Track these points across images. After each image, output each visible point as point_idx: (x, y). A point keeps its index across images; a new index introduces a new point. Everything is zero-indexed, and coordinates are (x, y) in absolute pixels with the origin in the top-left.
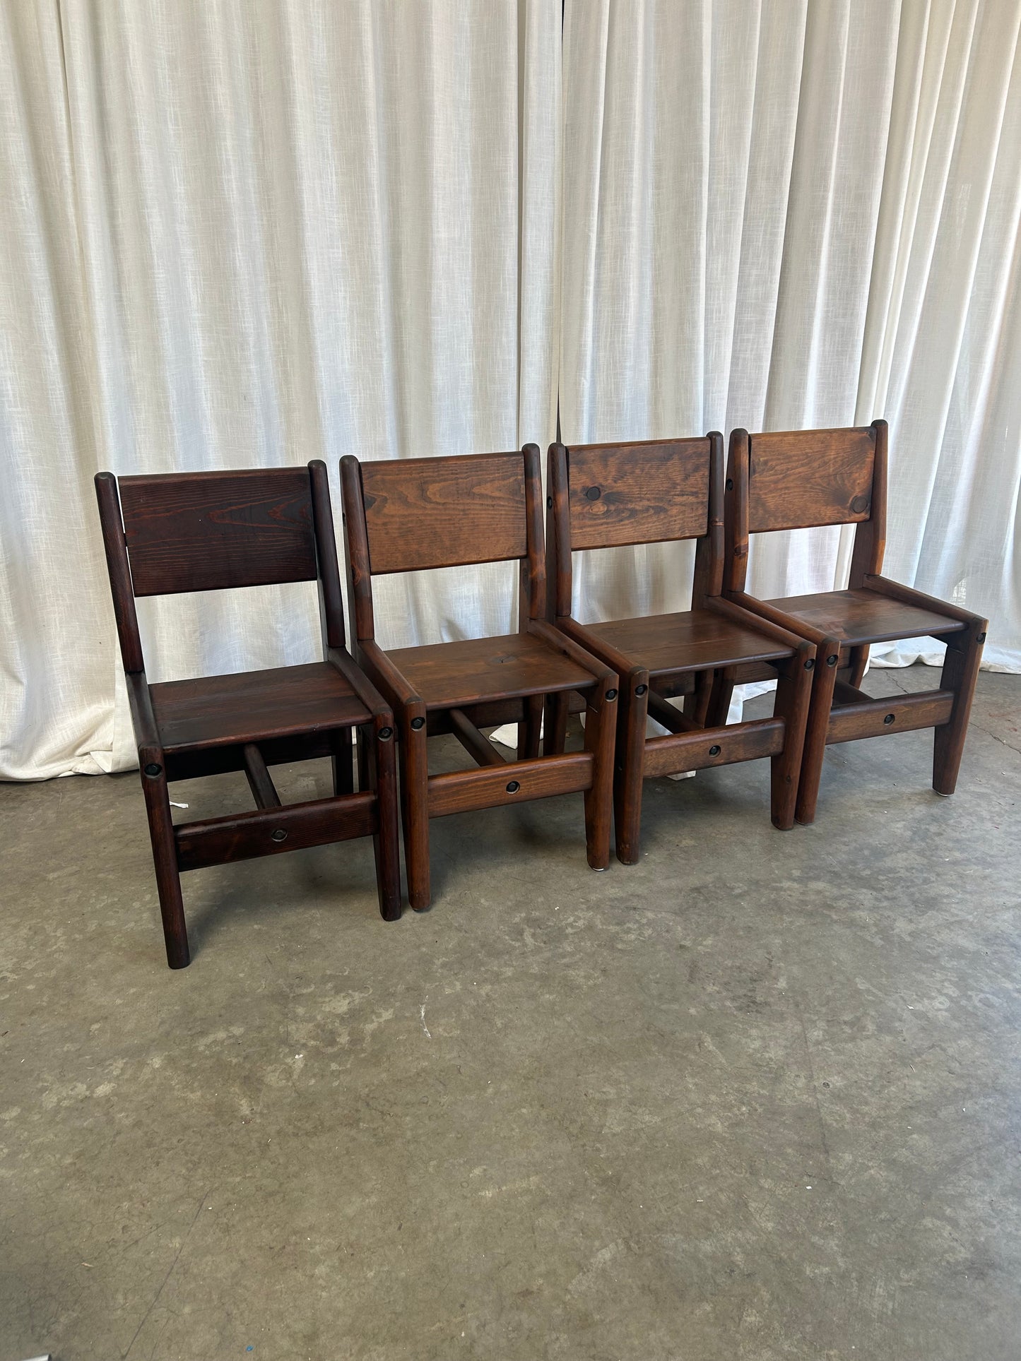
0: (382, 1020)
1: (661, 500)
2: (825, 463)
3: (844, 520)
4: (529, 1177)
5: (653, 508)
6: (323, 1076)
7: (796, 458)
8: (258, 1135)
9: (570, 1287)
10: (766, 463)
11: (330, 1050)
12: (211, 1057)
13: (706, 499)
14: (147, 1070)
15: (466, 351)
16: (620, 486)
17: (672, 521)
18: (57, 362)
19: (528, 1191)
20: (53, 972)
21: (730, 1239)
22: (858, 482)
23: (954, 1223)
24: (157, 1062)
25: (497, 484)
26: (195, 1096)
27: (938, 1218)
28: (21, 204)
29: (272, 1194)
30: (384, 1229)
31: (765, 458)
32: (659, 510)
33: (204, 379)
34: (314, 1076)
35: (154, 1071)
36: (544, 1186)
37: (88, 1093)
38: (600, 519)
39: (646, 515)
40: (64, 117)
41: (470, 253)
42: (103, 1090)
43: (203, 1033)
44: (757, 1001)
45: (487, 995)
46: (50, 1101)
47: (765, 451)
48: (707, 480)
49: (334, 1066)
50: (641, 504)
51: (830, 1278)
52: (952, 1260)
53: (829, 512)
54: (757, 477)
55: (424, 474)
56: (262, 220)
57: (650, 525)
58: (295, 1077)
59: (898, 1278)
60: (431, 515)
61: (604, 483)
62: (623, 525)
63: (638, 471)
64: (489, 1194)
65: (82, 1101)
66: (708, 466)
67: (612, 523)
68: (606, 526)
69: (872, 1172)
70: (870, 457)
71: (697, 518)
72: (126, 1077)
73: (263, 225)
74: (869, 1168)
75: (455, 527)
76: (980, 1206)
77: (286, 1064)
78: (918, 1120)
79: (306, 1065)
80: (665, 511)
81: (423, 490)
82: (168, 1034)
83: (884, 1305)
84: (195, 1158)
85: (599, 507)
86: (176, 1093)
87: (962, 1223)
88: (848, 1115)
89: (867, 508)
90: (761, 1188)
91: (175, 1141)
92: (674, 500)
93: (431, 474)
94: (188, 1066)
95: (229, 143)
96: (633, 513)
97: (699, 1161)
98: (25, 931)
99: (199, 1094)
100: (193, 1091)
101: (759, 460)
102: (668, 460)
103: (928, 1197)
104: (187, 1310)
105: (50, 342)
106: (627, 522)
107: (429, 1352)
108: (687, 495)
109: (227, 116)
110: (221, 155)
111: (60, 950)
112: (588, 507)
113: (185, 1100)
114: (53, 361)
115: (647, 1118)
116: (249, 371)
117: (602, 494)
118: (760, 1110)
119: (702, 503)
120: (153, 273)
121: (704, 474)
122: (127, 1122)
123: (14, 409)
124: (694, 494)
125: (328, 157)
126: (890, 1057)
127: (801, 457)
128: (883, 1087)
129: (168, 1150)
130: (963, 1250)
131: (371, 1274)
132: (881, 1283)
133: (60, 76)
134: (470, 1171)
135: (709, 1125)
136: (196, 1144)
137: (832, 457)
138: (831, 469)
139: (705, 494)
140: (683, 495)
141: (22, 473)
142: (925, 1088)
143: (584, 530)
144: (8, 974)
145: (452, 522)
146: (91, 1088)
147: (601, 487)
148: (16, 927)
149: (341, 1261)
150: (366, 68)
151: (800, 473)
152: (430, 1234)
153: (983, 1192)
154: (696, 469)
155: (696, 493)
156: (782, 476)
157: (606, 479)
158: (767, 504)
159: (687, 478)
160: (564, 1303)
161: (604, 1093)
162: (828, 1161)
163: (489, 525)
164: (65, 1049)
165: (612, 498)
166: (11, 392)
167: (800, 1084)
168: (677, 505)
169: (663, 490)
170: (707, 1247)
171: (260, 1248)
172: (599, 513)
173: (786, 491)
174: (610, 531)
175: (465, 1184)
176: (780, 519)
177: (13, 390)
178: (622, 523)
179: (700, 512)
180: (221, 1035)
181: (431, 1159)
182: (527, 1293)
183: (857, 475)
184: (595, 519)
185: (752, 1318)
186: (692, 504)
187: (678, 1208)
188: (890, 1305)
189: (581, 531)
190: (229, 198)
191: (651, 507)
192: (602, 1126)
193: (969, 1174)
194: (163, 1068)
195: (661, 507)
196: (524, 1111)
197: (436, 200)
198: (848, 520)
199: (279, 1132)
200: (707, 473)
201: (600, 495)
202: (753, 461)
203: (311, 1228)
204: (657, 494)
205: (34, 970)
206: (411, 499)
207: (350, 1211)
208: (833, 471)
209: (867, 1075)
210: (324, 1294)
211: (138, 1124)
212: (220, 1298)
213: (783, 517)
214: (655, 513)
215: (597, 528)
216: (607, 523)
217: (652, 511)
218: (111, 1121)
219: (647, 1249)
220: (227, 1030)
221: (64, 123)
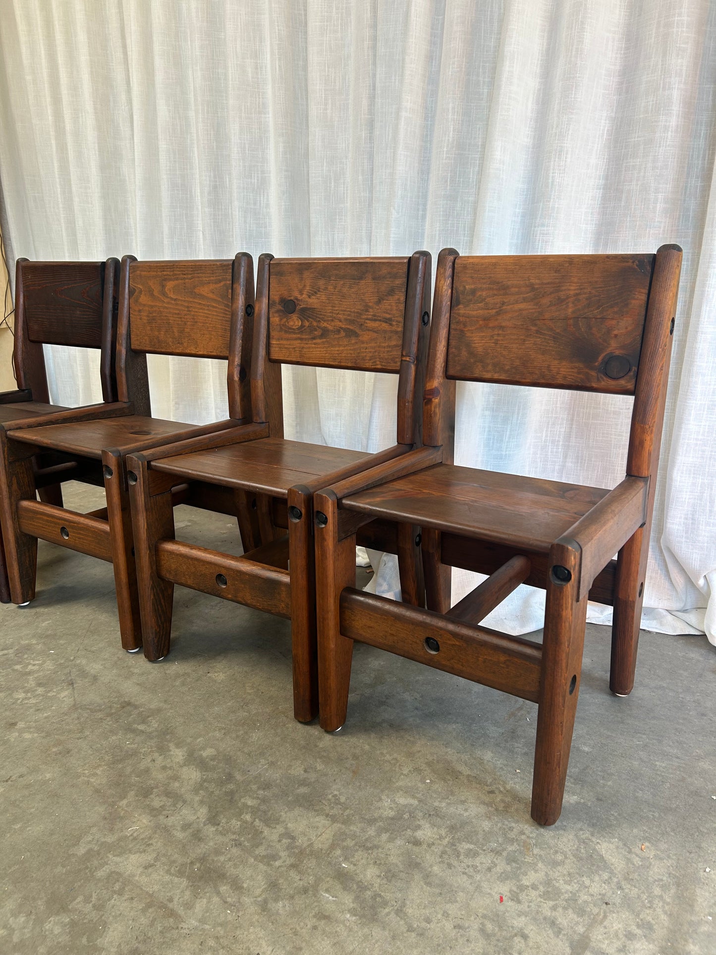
1: (352, 322)
2: (560, 301)
3: (588, 385)
5: (345, 330)
7: (517, 290)
10: (473, 292)
13: (400, 329)
16: (314, 302)
17: (363, 348)
22: (616, 332)
25: (212, 286)
31: (473, 287)
32: (350, 333)
38: (295, 333)
39: (337, 336)
47: (472, 277)
48: (402, 307)
50: (333, 324)
53: (565, 369)
54: (461, 310)
55: (165, 273)
57: (341, 348)
60: (167, 308)
61: (299, 297)
62: (315, 344)
63: (330, 288)
66: (404, 290)
67: (306, 339)
68: (299, 341)
70: (640, 297)
71: (390, 349)
75: (182, 321)
80: (356, 335)
81: (163, 286)
85: (295, 322)
89: (631, 373)
92: (366, 325)
93: (168, 273)
96: (325, 333)
101: (465, 287)
102: (361, 278)
106: (318, 341)
108: (380, 321)
112: (285, 319)
117: (298, 308)
119: (396, 332)
121: (399, 299)
124: (388, 321)
127: (523, 289)
137: (572, 293)
138: (570, 310)
139: (399, 322)
140: (375, 320)
143: (281, 342)
145: (179, 316)
147: (295, 301)
151: (520, 310)
154: (391, 292)
155: (390, 319)
156: (494, 311)
157: (301, 293)
158: (473, 345)
159: (380, 302)
163: (204, 323)
165: (306, 313)
168: (369, 330)
169: (354, 312)
172: (294, 327)
173: (500, 332)
174: (303, 348)
176: (490, 367)
178: (314, 341)
179: (393, 343)
183: (614, 322)
184: (290, 333)
186: (385, 332)
189: (278, 343)
191: (342, 328)
195: (352, 330)
198: (594, 385)
200: (403, 298)
201: (295, 309)
202: (456, 289)
204: (349, 315)
206: (156, 293)
208: (573, 312)
213: (495, 365)
214: (346, 336)
215: (292, 342)
216: (301, 339)
217: (343, 334)
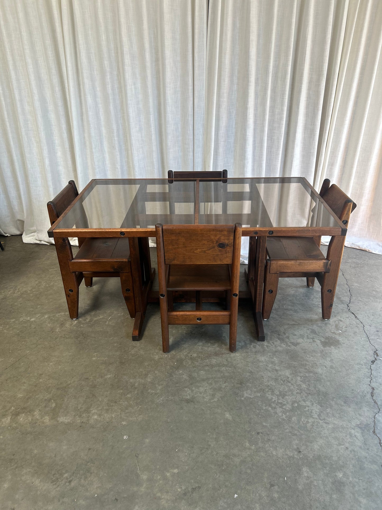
0: (99, 318)
4: (105, 358)
6: (78, 327)
8: (56, 336)
9: (97, 380)
11: (84, 322)
12: (58, 318)
14: (43, 318)
15: (179, 135)
18: (66, 136)
19: (103, 360)
20: (37, 293)
21: (138, 380)
23: (192, 391)
24: (46, 316)
26: (49, 325)
27: (190, 389)
28: (57, 94)
29: (51, 348)
30: (68, 360)
33: (105, 141)
34: (76, 327)
35: (45, 318)
36: (107, 360)
37: (29, 320)
40: (66, 72)
41: (180, 105)
42: (33, 319)
43: (59, 312)
44: (193, 333)
45: (128, 317)
46: (21, 319)
49: (82, 325)
51: (153, 393)
52: (184, 398)
56: (120, 97)
58: (72, 326)
59: (168, 398)
64: (94, 359)
65: (27, 321)
69: (184, 376)
72: (38, 318)
73: (120, 98)
74: (184, 375)
76: (202, 389)
77: (72, 323)
78: (207, 368)
79: (76, 324)
82: (52, 311)
83: (160, 401)
84: (41, 337)
86: (46, 324)
87: (195, 391)
88: (190, 363)
90: (154, 372)
91: (40, 333)
94: (52, 318)
95: (108, 77)
97: (145, 364)
98: (37, 282)
99: (50, 325)
100: (50, 324)
103: (192, 384)
104: (22, 364)
105: (64, 130)
107: (60, 383)
109: (108, 69)
110: (106, 80)
111: (42, 288)
113: (47, 325)
114: (65, 135)
115: (142, 352)
116: (115, 140)
118: (170, 357)
120: (88, 113)
122: (34, 327)
123: (57, 147)
125: (137, 78)
126: (214, 353)
128: (206, 359)
129: (38, 334)
130: (189, 397)
131: (60, 367)
132: (163, 397)
133: (65, 61)
134: (94, 354)
135: (155, 357)
136: (43, 335)
141: (60, 164)
142: (216, 362)
144: (28, 291)
146: (30, 319)
148: (36, 281)
149: (56, 363)
150: (145, 54)
152: (77, 363)
153: (206, 387)
160: (93, 382)
161: (136, 345)
162: (175, 371)
164: (30, 310)
166: (57, 143)
167: (185, 354)
170: (132, 380)
171: (43, 357)
175: (91, 356)
177: (58, 142)
180: (63, 314)
181: (88, 349)
182: (88, 378)
185: (129, 396)
187: (132, 372)
188: (161, 402)
190: (108, 92)
192: (130, 352)
193: (207, 383)
194: (47, 318)
196: (115, 344)
197: (167, 91)
199: (61, 336)
203: (55, 356)
205: (34, 291)
207: (64, 355)
209: (204, 356)
210: (49, 368)
211: (35, 328)
212: (29, 364)
218: (30, 326)
219: (118, 378)
220: (65, 313)
221: (66, 73)
